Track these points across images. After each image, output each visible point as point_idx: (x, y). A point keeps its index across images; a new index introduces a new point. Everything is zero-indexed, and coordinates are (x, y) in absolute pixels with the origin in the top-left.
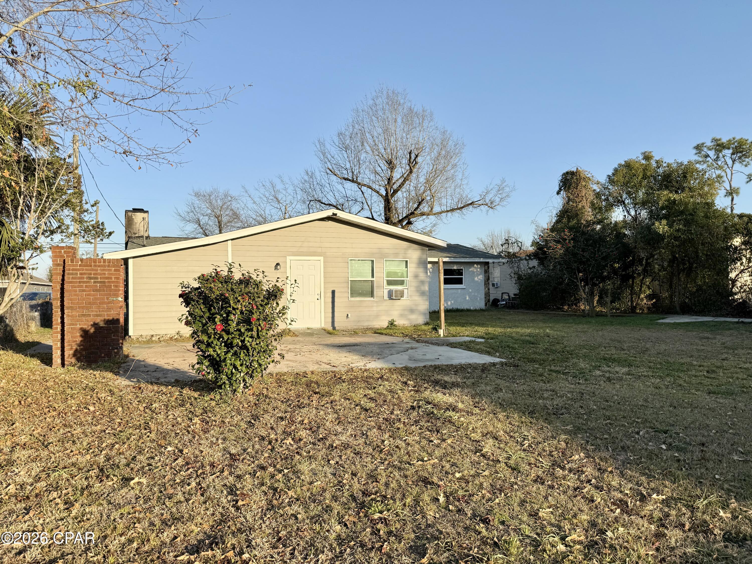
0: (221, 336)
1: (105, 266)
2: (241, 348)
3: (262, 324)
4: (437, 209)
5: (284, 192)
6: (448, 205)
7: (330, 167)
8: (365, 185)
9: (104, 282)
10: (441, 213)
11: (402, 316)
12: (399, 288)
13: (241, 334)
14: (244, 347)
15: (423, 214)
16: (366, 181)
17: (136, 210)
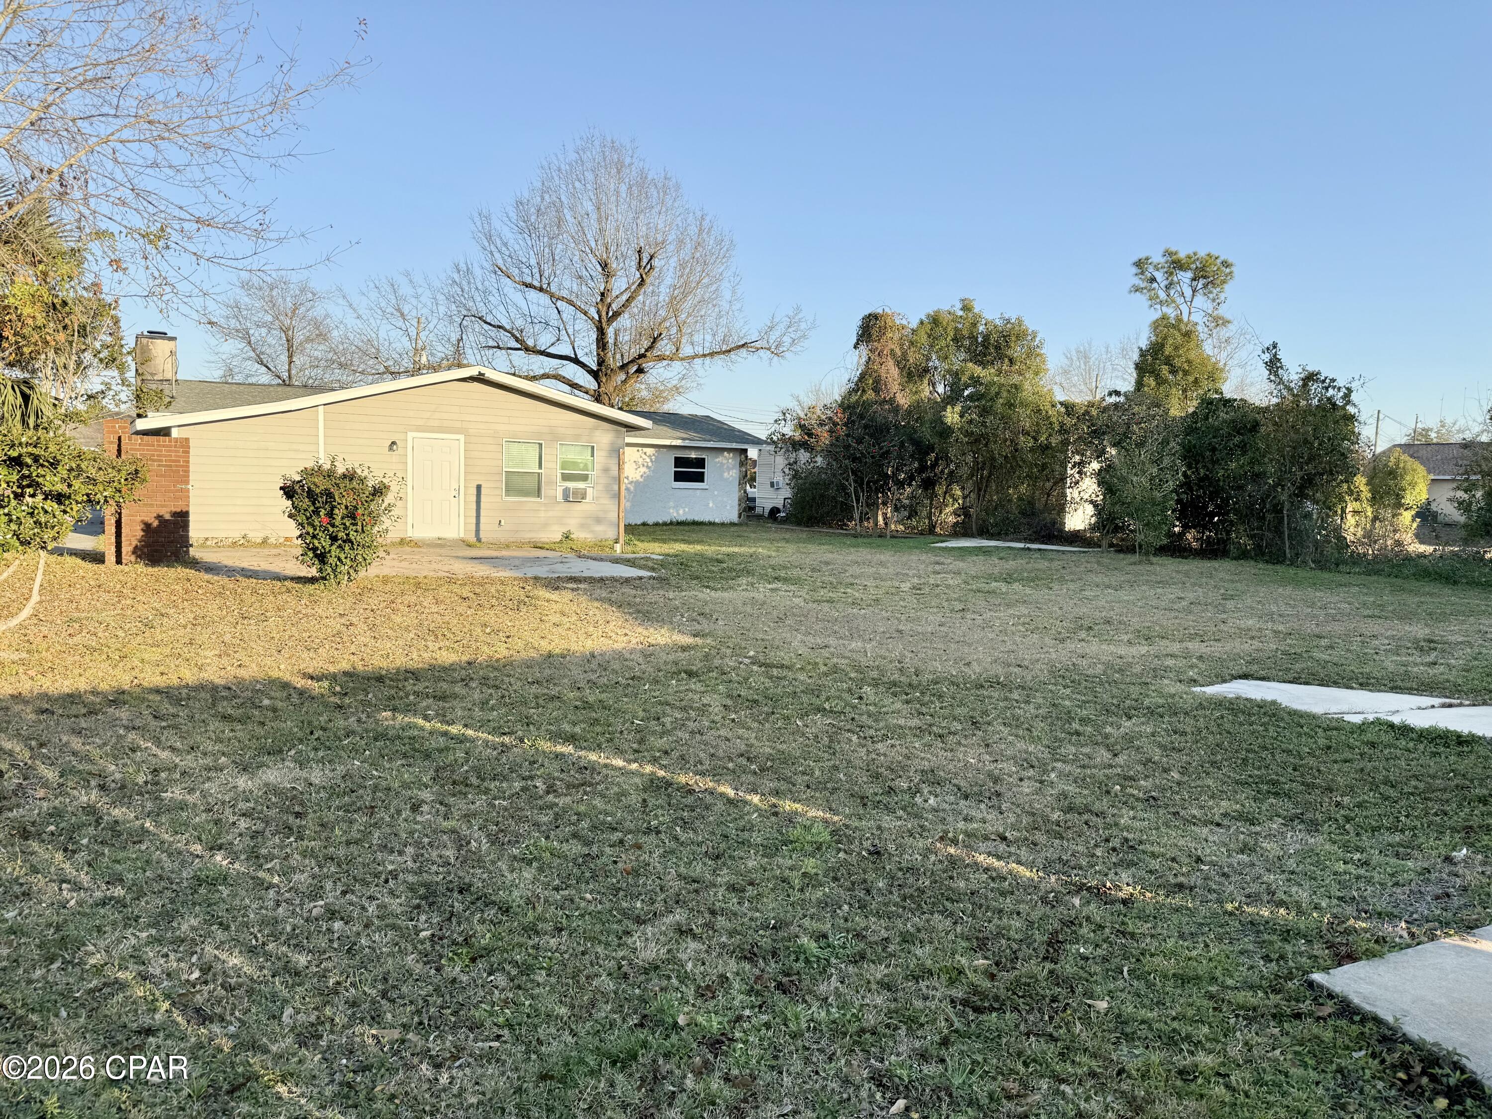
0: (326, 529)
1: (171, 446)
2: (344, 541)
3: (367, 519)
4: (687, 350)
5: (414, 302)
6: (707, 344)
7: (500, 263)
8: (562, 299)
9: (171, 466)
10: (693, 358)
11: (582, 526)
12: (581, 485)
13: (346, 528)
14: (348, 541)
15: (661, 358)
16: (565, 293)
17: (154, 334)
